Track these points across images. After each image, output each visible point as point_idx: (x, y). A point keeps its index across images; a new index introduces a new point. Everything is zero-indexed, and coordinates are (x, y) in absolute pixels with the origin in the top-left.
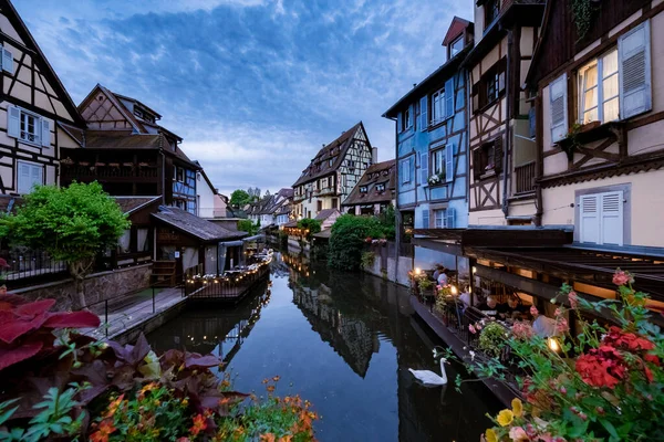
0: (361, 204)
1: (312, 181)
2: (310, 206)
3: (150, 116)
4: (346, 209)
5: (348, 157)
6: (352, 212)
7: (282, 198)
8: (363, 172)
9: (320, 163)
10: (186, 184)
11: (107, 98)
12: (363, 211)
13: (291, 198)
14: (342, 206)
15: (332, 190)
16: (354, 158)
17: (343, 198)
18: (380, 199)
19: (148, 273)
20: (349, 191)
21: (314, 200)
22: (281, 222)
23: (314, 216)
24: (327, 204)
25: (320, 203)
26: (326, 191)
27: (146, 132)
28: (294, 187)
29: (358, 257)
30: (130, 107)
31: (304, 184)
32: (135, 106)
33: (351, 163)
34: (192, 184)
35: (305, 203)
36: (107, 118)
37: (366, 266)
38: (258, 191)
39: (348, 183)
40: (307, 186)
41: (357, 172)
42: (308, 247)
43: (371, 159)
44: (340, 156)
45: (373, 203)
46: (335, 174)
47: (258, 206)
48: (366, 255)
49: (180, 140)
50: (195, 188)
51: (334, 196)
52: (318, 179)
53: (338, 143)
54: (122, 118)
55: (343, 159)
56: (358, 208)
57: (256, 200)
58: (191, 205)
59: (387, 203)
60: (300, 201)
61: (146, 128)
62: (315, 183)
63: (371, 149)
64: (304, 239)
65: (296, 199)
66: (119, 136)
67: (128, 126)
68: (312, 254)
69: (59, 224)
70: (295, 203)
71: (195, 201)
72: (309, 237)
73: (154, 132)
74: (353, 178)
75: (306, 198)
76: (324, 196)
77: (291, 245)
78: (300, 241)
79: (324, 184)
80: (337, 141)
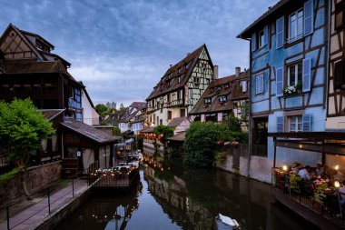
0: (205, 113)
1: (163, 95)
2: (162, 115)
3: (46, 46)
4: (193, 118)
5: (194, 74)
6: (198, 119)
7: (135, 110)
8: (206, 87)
9: (169, 80)
10: (75, 100)
11: (18, 34)
12: (207, 119)
13: (144, 110)
14: (190, 115)
15: (181, 102)
16: (199, 75)
17: (190, 108)
18: (223, 108)
19: (59, 167)
20: (195, 102)
21: (165, 111)
22: (136, 129)
23: (165, 124)
24: (176, 114)
25: (170, 113)
26: (176, 103)
27: (46, 59)
28: (147, 100)
29: (211, 156)
30: (33, 40)
31: (156, 98)
32: (37, 40)
33: (197, 79)
34: (78, 100)
35: (158, 113)
36: (19, 50)
37: (218, 164)
38: (114, 104)
39: (194, 96)
40: (158, 100)
41: (201, 87)
42: (162, 148)
43: (213, 76)
44: (187, 74)
45: (217, 112)
46: (183, 88)
47: (116, 117)
48: (219, 155)
49: (69, 65)
50: (80, 103)
51: (182, 107)
52: (168, 93)
53: (185, 63)
54: (28, 49)
55: (190, 76)
56: (203, 117)
57: (114, 112)
58: (78, 115)
59: (230, 112)
60: (153, 112)
61: (46, 56)
62: (166, 97)
63: (212, 67)
64: (159, 142)
65: (149, 110)
66: (28, 63)
67: (33, 55)
68: (166, 153)
69: (12, 130)
70: (149, 113)
71: (81, 113)
72: (163, 140)
73: (51, 59)
74: (198, 92)
75: (158, 109)
76: (173, 107)
77: (146, 147)
78: (154, 144)
79: (174, 97)
80: (184, 61)
